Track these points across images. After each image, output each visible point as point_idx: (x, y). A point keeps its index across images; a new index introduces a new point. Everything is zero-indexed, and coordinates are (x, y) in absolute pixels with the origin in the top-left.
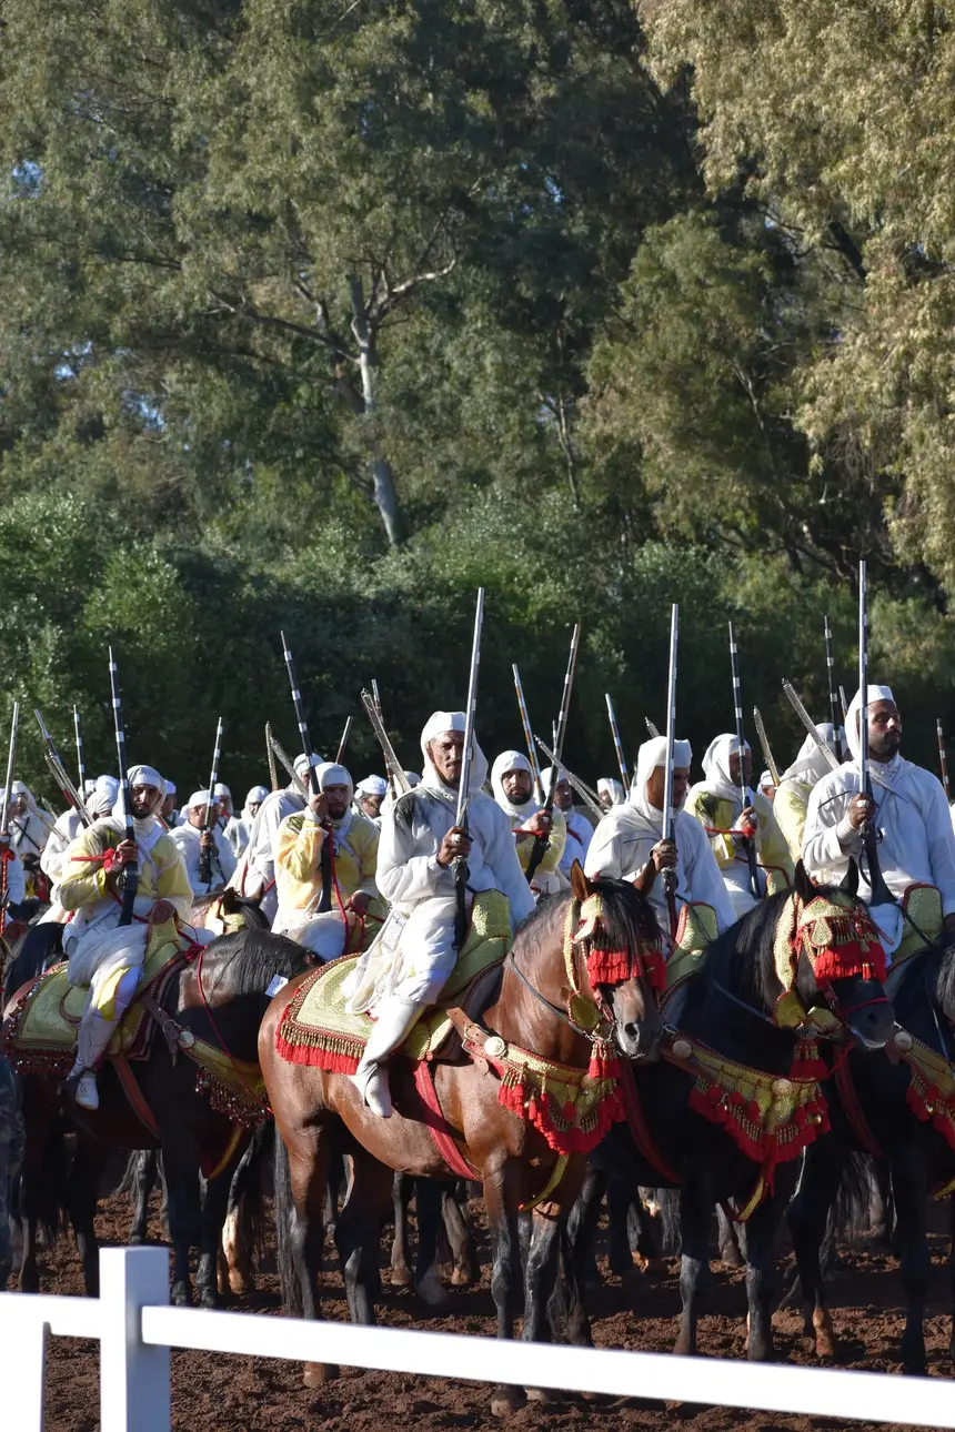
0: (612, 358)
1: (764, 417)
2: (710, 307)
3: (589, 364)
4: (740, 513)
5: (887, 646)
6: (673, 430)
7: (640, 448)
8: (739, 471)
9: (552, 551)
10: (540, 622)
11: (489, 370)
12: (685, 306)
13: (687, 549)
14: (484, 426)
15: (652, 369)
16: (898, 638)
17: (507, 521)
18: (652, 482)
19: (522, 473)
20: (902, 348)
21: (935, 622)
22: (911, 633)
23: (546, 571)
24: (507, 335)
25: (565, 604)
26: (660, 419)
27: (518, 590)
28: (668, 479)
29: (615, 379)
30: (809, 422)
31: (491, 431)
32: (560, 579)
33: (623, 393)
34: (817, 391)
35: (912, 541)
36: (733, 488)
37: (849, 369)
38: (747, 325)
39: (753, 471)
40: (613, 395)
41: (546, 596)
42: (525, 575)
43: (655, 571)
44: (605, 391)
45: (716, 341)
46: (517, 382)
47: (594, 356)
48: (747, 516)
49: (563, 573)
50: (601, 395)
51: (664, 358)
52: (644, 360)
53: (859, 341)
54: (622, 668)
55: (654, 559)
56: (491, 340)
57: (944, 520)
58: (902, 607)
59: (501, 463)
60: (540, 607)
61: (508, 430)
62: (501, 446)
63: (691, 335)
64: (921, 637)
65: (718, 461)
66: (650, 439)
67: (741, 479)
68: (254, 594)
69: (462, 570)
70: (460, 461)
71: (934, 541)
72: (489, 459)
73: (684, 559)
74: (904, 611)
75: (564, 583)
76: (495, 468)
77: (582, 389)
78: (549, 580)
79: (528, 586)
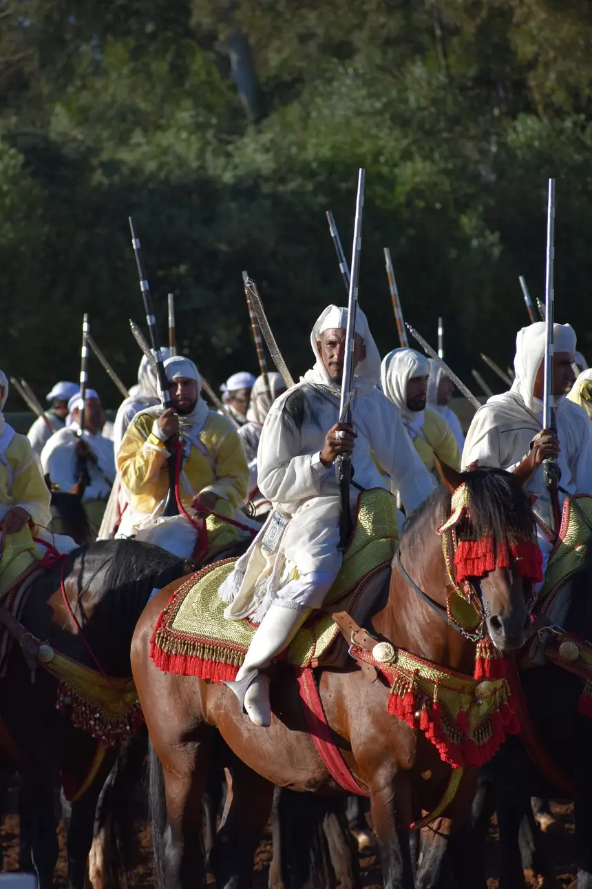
9: (420, 127)
10: (409, 204)
13: (563, 120)
17: (370, 96)
18: (524, 50)
19: (388, 42)
23: (414, 148)
25: (436, 184)
27: (385, 170)
32: (428, 157)
41: (414, 176)
42: (391, 154)
43: (530, 146)
49: (432, 150)
54: (496, 251)
55: (529, 133)
60: (408, 187)
62: (365, 15)
68: (106, 181)
69: (326, 152)
70: (320, 31)
72: (351, 29)
73: (561, 131)
75: (433, 161)
76: (358, 38)
78: (418, 159)
79: (396, 165)
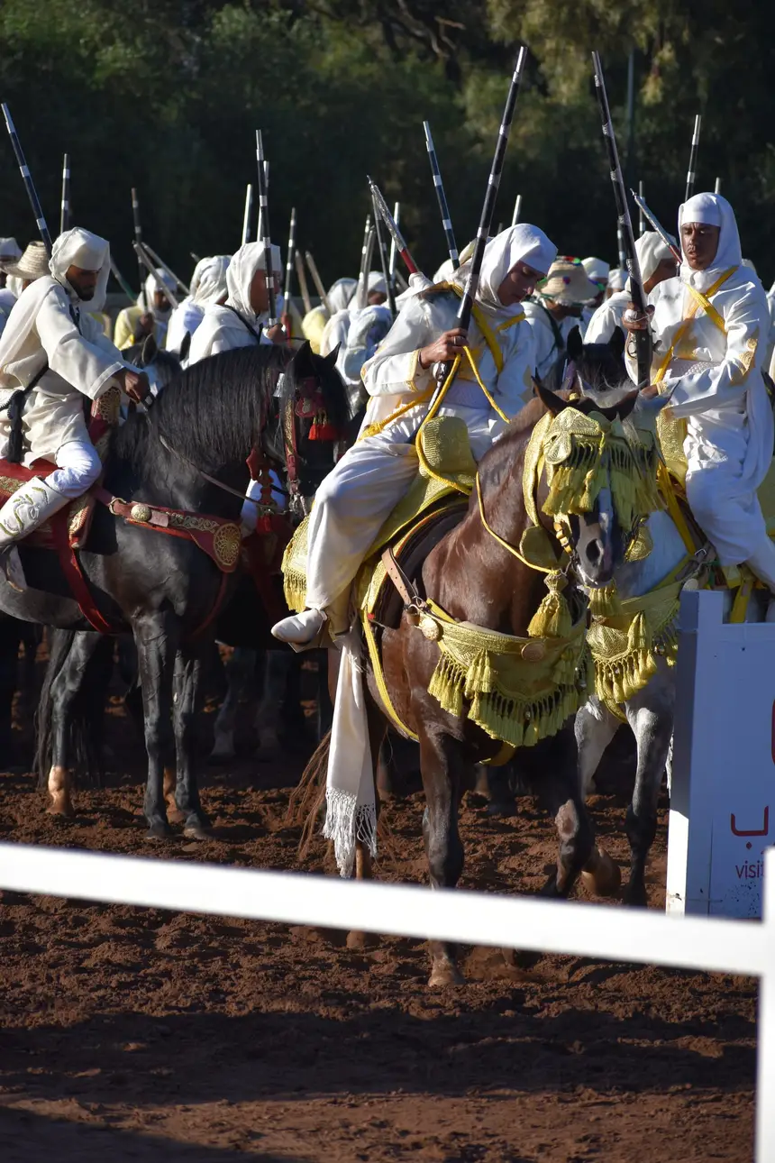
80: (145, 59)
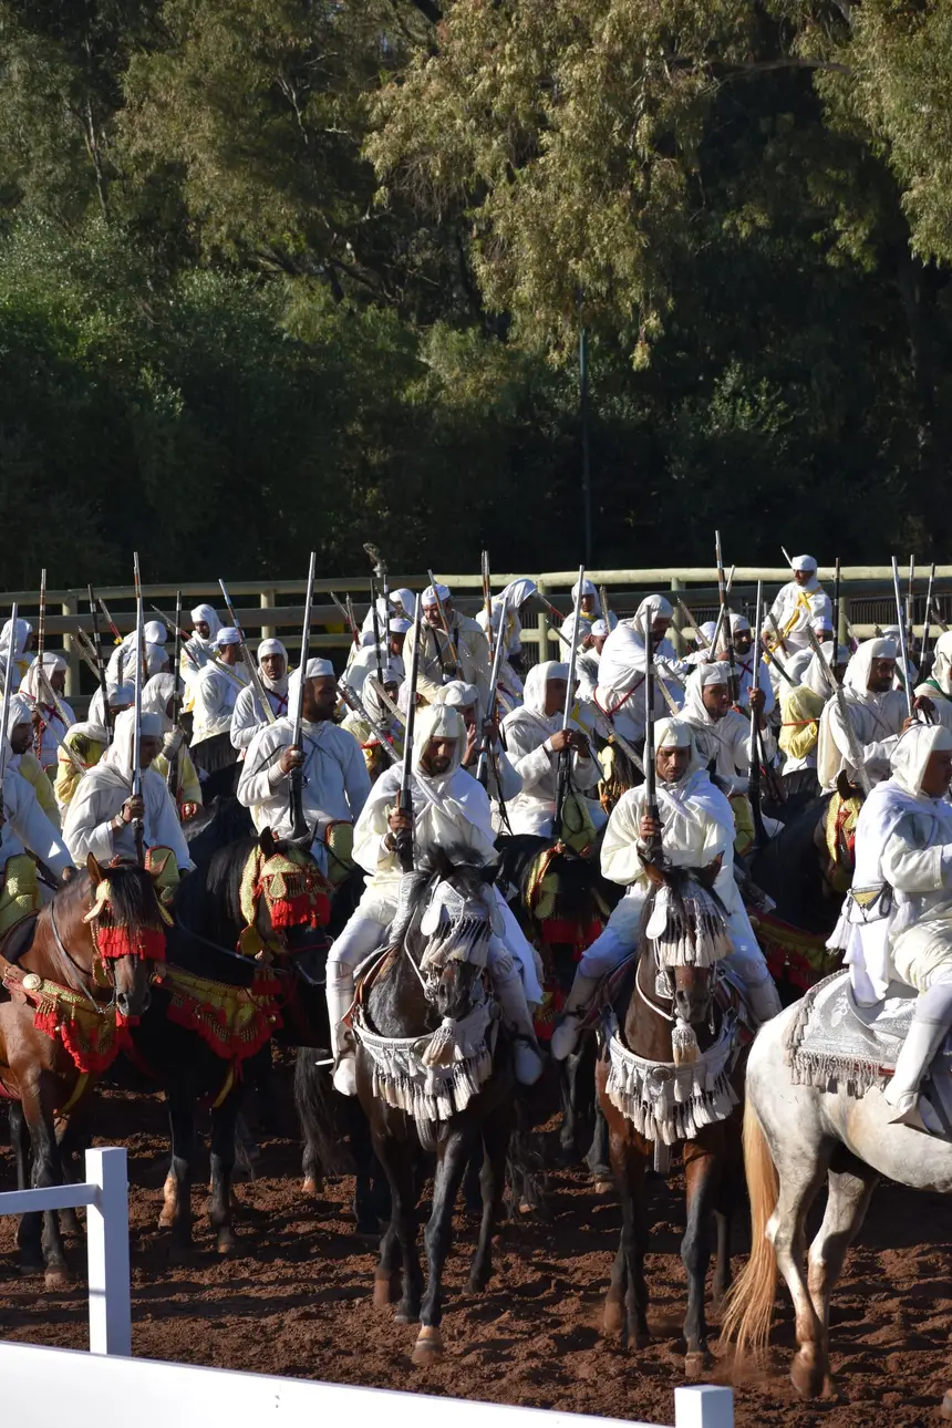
0: (151, 70)
1: (309, 131)
2: (255, 14)
3: (126, 76)
4: (287, 235)
5: (447, 377)
6: (219, 149)
7: (184, 168)
8: (288, 191)
9: (100, 279)
10: (90, 356)
11: (16, 77)
12: (226, 13)
13: (240, 277)
14: (12, 140)
15: (196, 82)
16: (458, 370)
17: (51, 248)
18: (196, 203)
19: (56, 189)
20: (488, 83)
21: (496, 352)
22: (473, 365)
23: (95, 302)
24: (33, 39)
25: (117, 338)
26: (205, 137)
27: (67, 323)
28: (212, 199)
29: (156, 92)
30: (377, 151)
31: (21, 144)
32: (109, 311)
33: (163, 106)
34: (386, 118)
35: (500, 290)
36: (281, 209)
37: (417, 93)
38: (295, 34)
39: (302, 194)
40: (153, 109)
41: (96, 329)
42: (73, 306)
43: (208, 301)
44: (144, 105)
45: (261, 51)
46: (47, 91)
47: (131, 67)
48: (295, 237)
49: (113, 304)
50: (140, 108)
51: (207, 69)
52: (185, 72)
53: (428, 66)
54: (179, 407)
55: (206, 289)
56: (17, 45)
57: (535, 268)
58: (462, 337)
59: (33, 177)
60: (90, 341)
61: (39, 142)
62: (29, 161)
63: (235, 46)
64: (481, 367)
65: (268, 181)
66: (194, 158)
67: (290, 200)
71: (525, 290)
72: (18, 174)
73: (238, 287)
74: (464, 342)
75: (115, 314)
76: (26, 183)
77: (120, 103)
78: (100, 313)
79: (77, 318)
80: (124, 326)
